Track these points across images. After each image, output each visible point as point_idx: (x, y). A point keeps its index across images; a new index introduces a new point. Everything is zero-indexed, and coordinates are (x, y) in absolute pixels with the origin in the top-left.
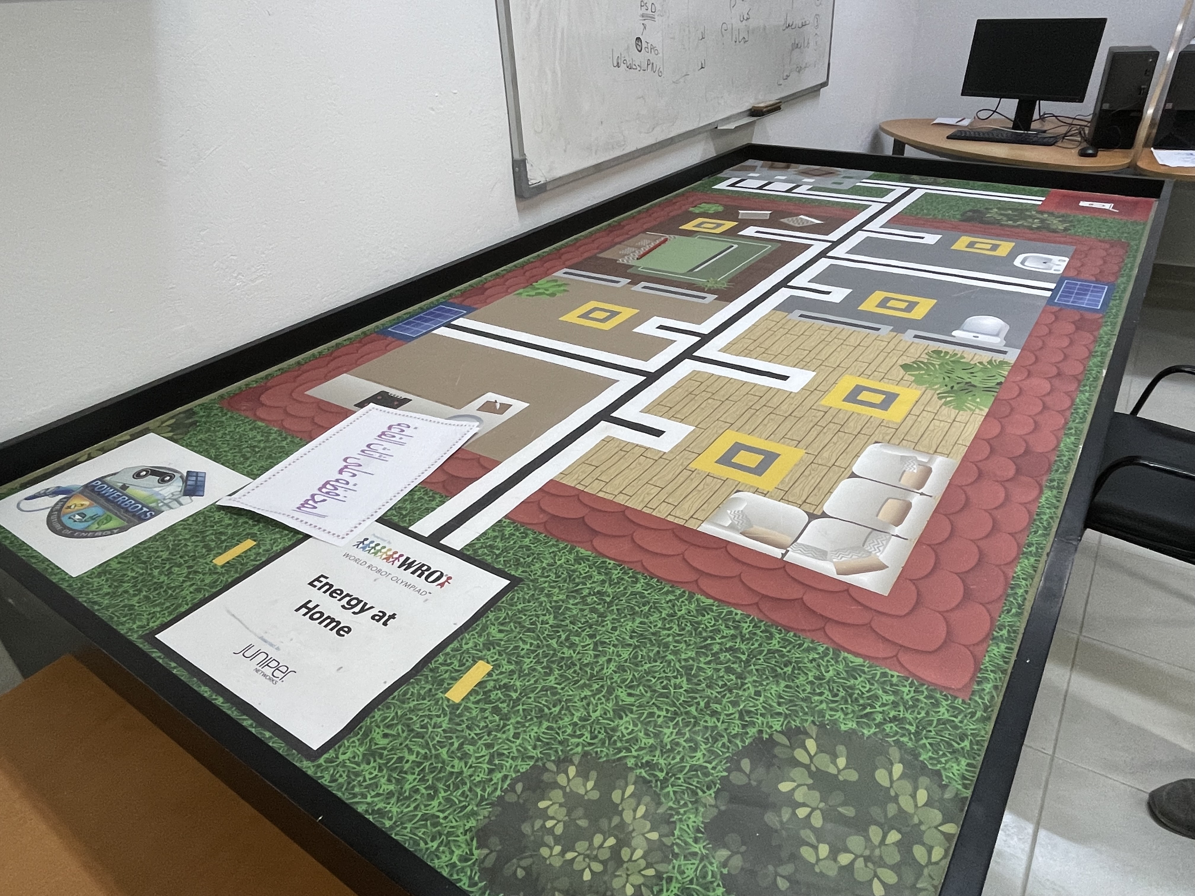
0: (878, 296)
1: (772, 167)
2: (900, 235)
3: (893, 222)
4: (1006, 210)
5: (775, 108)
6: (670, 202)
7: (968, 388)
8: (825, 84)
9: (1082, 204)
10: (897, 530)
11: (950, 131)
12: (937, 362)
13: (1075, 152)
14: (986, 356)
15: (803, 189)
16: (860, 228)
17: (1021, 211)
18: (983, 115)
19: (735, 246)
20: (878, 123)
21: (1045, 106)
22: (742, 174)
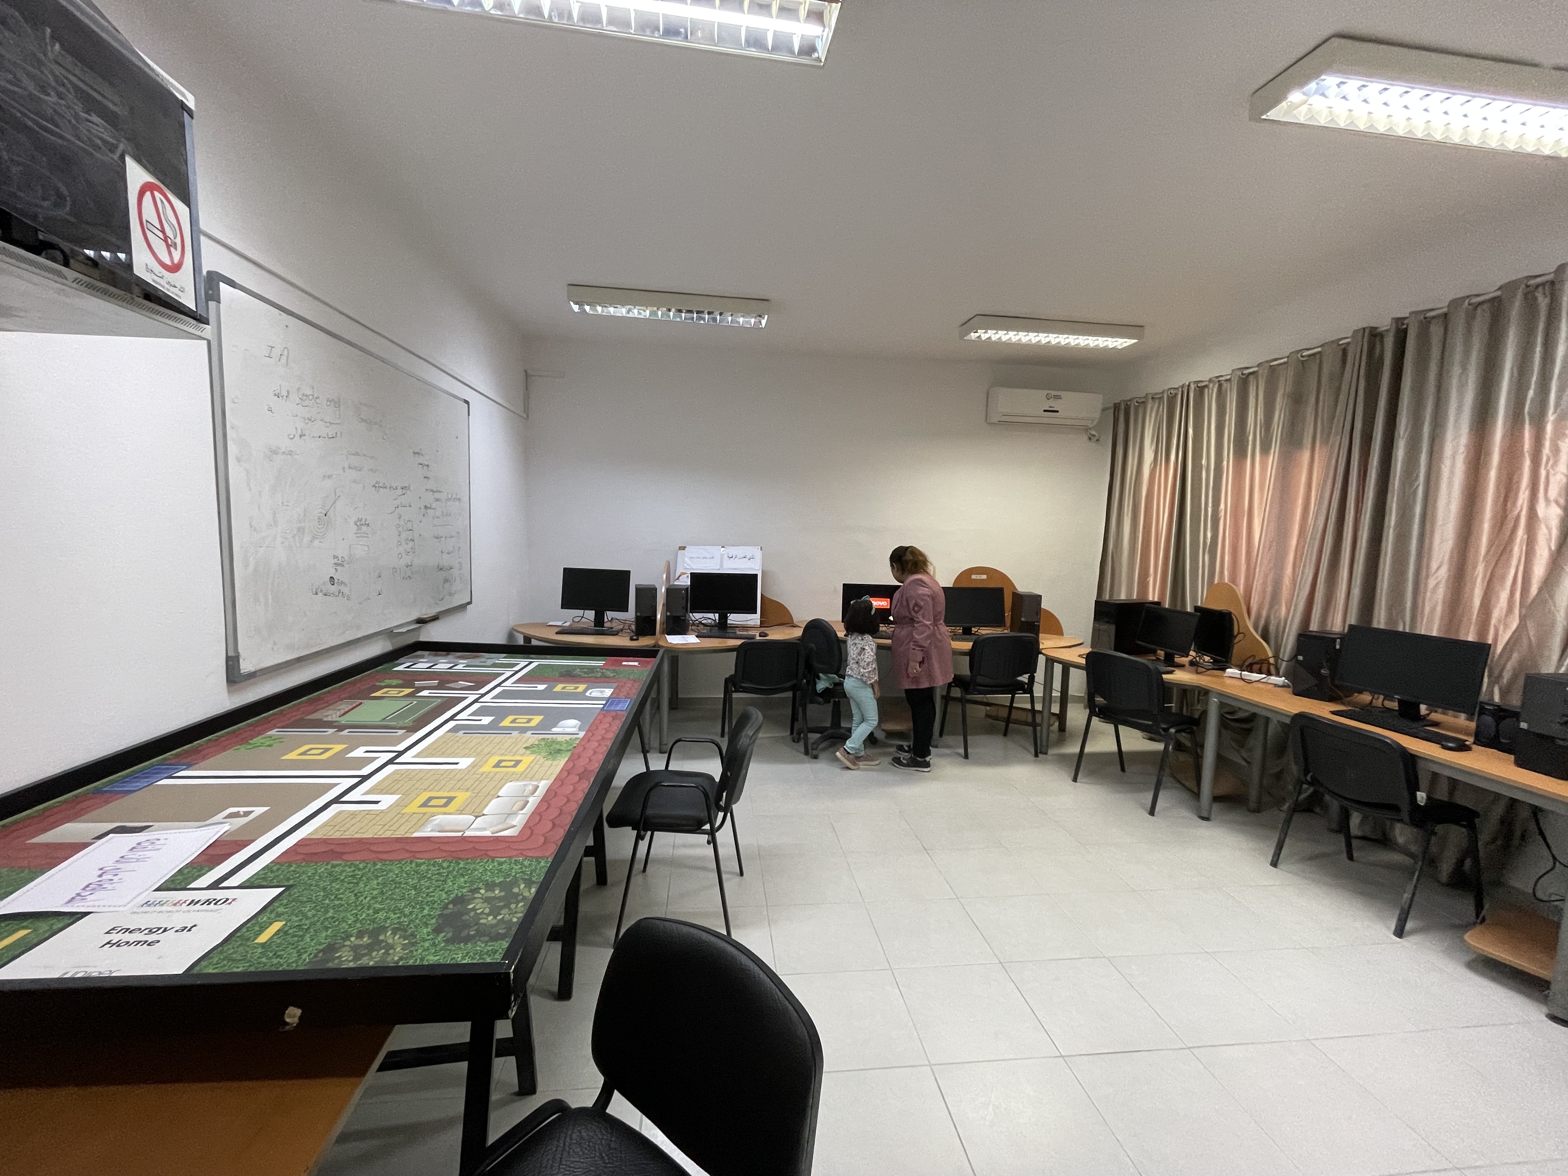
0: (511, 718)
1: (436, 655)
2: (523, 687)
3: (519, 681)
4: (583, 669)
5: (435, 618)
6: (360, 680)
7: (559, 751)
8: (470, 603)
9: (624, 663)
10: (521, 812)
11: (558, 629)
12: (543, 743)
13: (628, 638)
14: (568, 737)
15: (460, 667)
16: (499, 685)
17: (592, 669)
18: (577, 620)
19: (415, 702)
20: (511, 627)
21: (609, 615)
22: (415, 660)
